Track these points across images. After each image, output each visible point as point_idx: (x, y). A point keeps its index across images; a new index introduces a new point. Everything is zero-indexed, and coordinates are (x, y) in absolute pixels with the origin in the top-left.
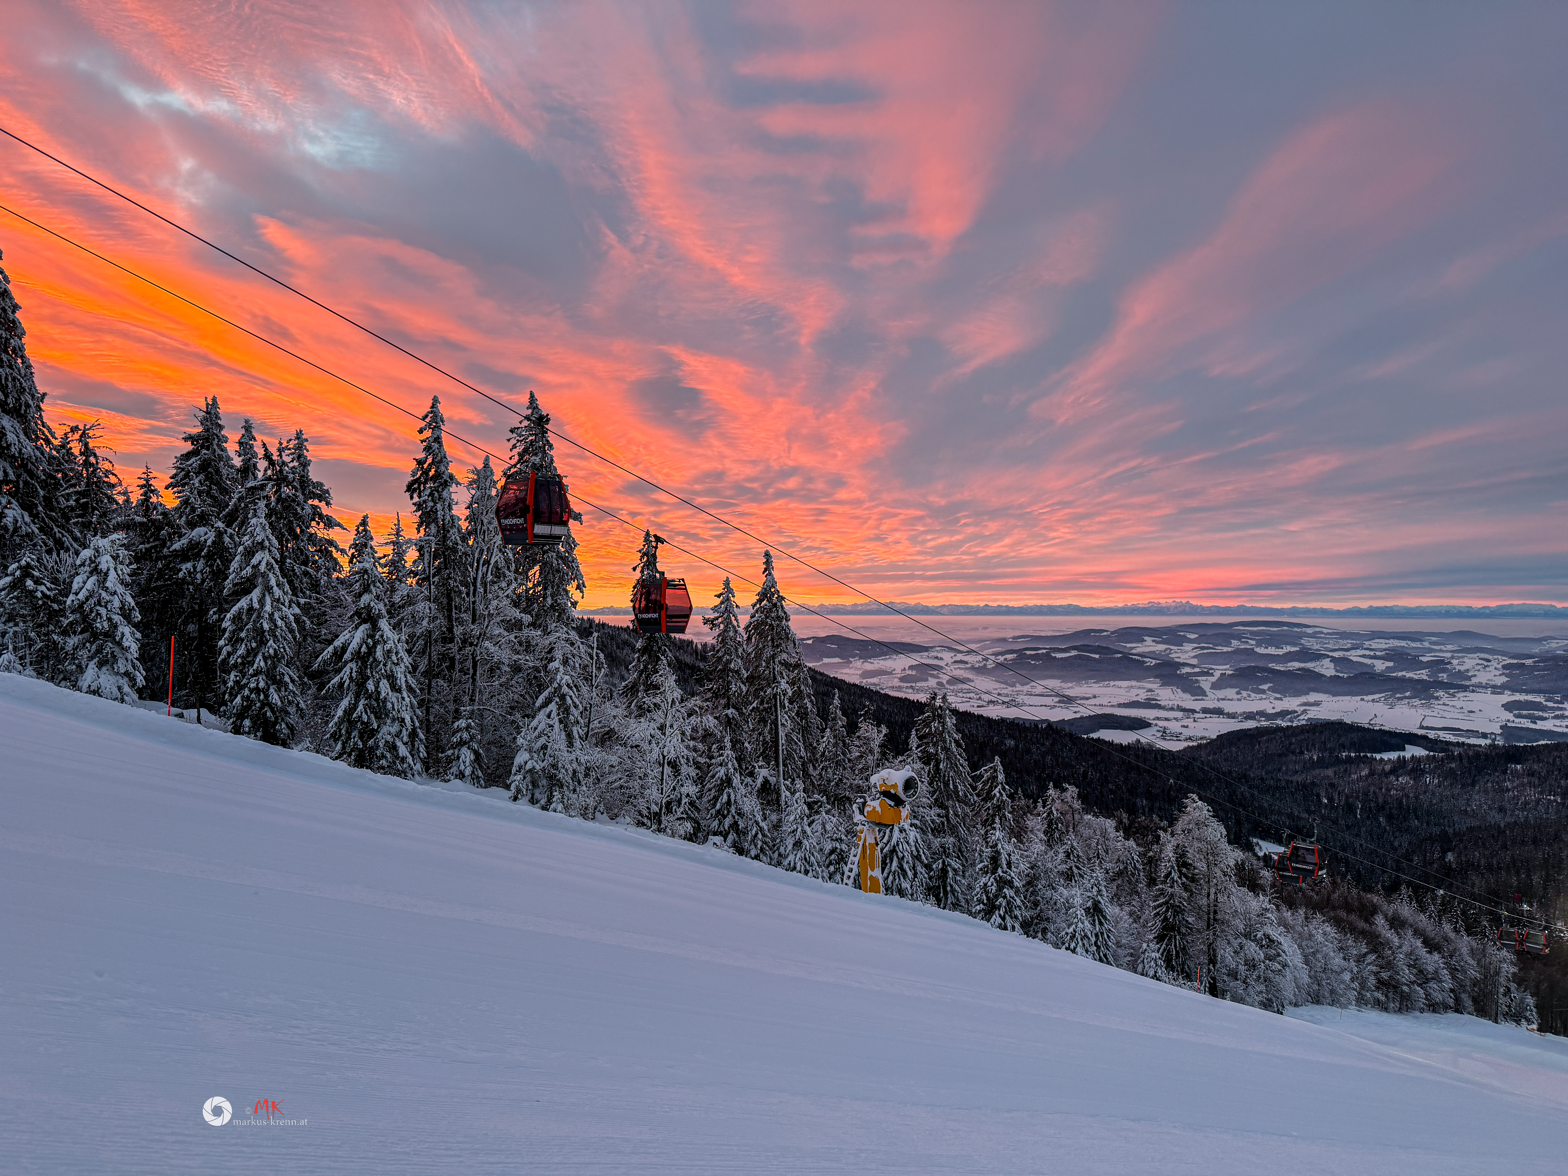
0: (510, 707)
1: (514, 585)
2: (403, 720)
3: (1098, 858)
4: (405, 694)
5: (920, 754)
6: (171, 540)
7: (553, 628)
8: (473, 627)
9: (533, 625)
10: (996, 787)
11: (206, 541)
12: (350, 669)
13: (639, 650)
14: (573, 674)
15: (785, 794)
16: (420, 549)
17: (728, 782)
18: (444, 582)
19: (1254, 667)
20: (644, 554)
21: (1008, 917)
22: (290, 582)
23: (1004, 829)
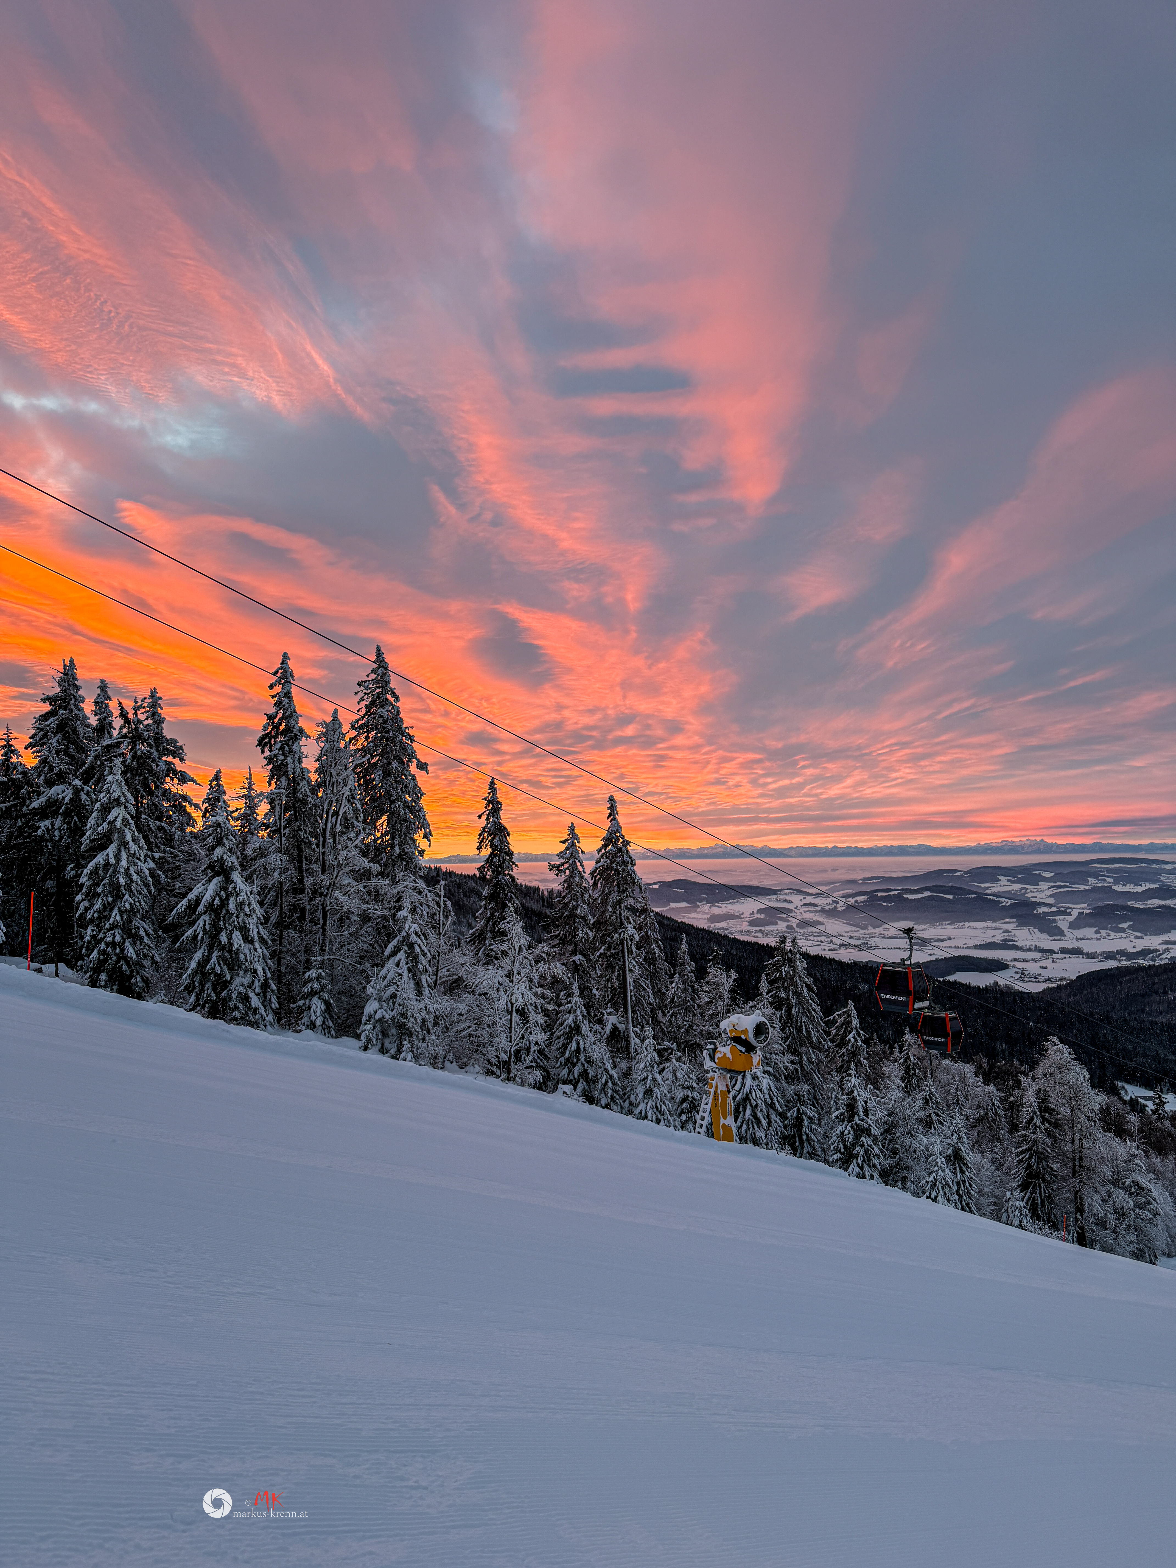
0: (360, 957)
1: (362, 835)
2: (255, 971)
3: (958, 1104)
4: (257, 945)
5: (770, 999)
6: (30, 798)
7: (401, 878)
8: (323, 877)
9: (382, 874)
10: (850, 1032)
11: (64, 798)
12: (204, 921)
13: (486, 897)
14: (421, 922)
15: (634, 1041)
16: (271, 802)
17: (576, 1029)
18: (295, 834)
19: (1112, 905)
20: (489, 802)
21: (866, 1167)
22: (145, 837)
23: (860, 1076)
